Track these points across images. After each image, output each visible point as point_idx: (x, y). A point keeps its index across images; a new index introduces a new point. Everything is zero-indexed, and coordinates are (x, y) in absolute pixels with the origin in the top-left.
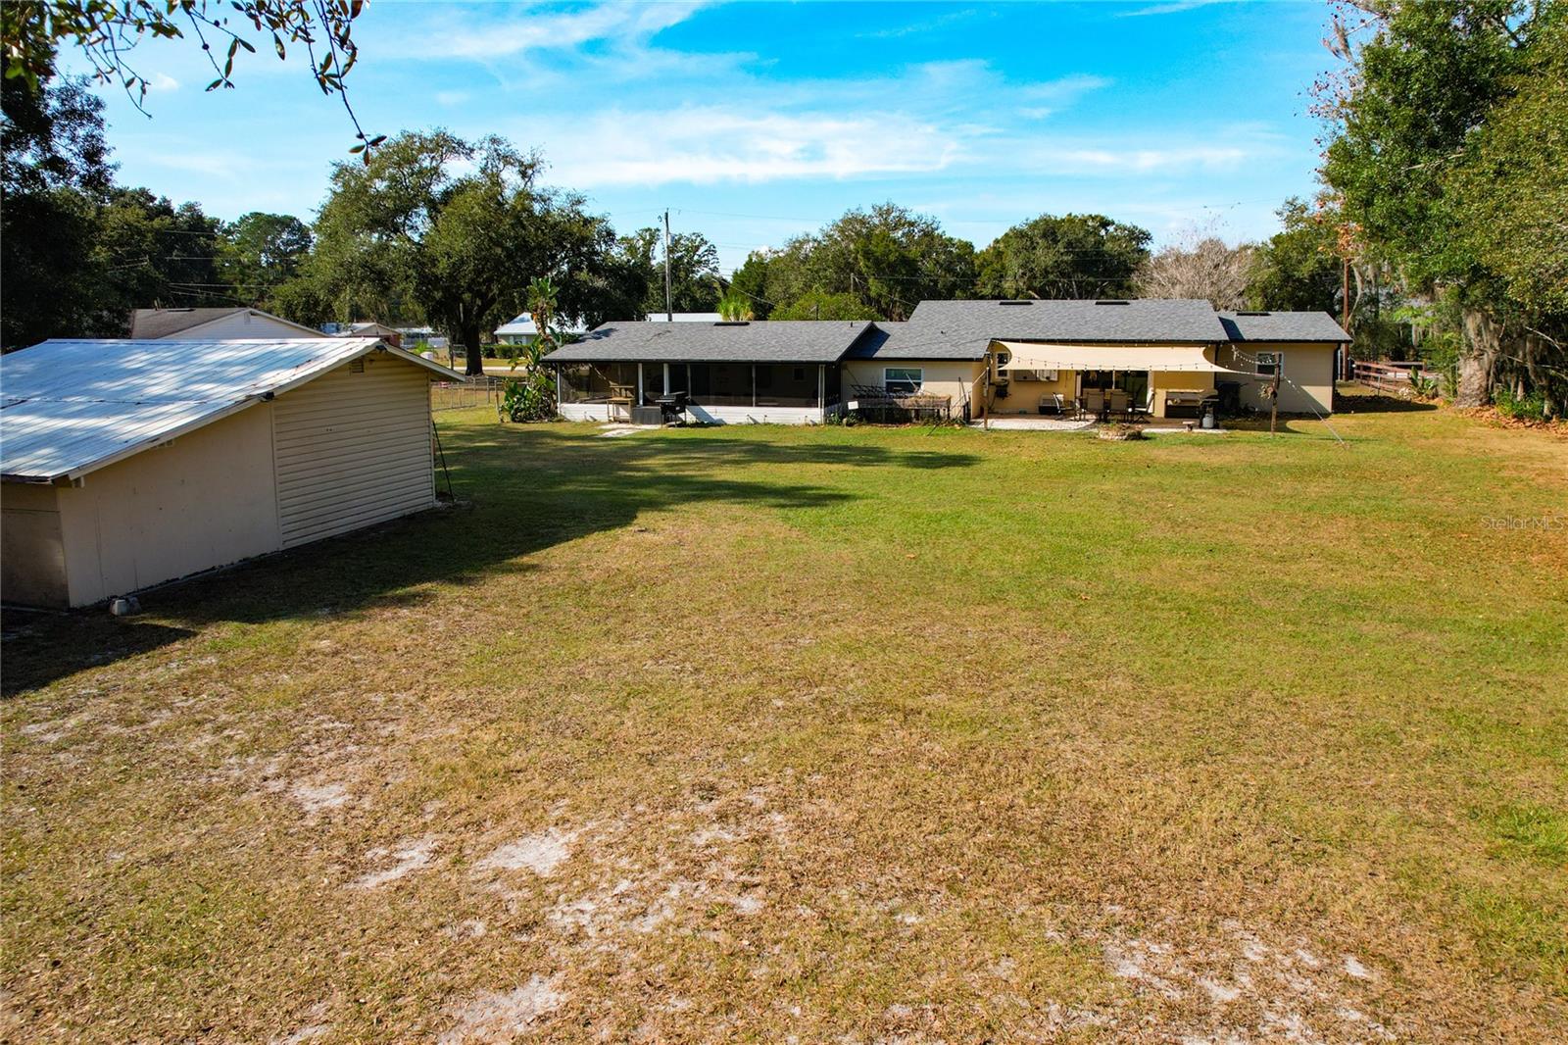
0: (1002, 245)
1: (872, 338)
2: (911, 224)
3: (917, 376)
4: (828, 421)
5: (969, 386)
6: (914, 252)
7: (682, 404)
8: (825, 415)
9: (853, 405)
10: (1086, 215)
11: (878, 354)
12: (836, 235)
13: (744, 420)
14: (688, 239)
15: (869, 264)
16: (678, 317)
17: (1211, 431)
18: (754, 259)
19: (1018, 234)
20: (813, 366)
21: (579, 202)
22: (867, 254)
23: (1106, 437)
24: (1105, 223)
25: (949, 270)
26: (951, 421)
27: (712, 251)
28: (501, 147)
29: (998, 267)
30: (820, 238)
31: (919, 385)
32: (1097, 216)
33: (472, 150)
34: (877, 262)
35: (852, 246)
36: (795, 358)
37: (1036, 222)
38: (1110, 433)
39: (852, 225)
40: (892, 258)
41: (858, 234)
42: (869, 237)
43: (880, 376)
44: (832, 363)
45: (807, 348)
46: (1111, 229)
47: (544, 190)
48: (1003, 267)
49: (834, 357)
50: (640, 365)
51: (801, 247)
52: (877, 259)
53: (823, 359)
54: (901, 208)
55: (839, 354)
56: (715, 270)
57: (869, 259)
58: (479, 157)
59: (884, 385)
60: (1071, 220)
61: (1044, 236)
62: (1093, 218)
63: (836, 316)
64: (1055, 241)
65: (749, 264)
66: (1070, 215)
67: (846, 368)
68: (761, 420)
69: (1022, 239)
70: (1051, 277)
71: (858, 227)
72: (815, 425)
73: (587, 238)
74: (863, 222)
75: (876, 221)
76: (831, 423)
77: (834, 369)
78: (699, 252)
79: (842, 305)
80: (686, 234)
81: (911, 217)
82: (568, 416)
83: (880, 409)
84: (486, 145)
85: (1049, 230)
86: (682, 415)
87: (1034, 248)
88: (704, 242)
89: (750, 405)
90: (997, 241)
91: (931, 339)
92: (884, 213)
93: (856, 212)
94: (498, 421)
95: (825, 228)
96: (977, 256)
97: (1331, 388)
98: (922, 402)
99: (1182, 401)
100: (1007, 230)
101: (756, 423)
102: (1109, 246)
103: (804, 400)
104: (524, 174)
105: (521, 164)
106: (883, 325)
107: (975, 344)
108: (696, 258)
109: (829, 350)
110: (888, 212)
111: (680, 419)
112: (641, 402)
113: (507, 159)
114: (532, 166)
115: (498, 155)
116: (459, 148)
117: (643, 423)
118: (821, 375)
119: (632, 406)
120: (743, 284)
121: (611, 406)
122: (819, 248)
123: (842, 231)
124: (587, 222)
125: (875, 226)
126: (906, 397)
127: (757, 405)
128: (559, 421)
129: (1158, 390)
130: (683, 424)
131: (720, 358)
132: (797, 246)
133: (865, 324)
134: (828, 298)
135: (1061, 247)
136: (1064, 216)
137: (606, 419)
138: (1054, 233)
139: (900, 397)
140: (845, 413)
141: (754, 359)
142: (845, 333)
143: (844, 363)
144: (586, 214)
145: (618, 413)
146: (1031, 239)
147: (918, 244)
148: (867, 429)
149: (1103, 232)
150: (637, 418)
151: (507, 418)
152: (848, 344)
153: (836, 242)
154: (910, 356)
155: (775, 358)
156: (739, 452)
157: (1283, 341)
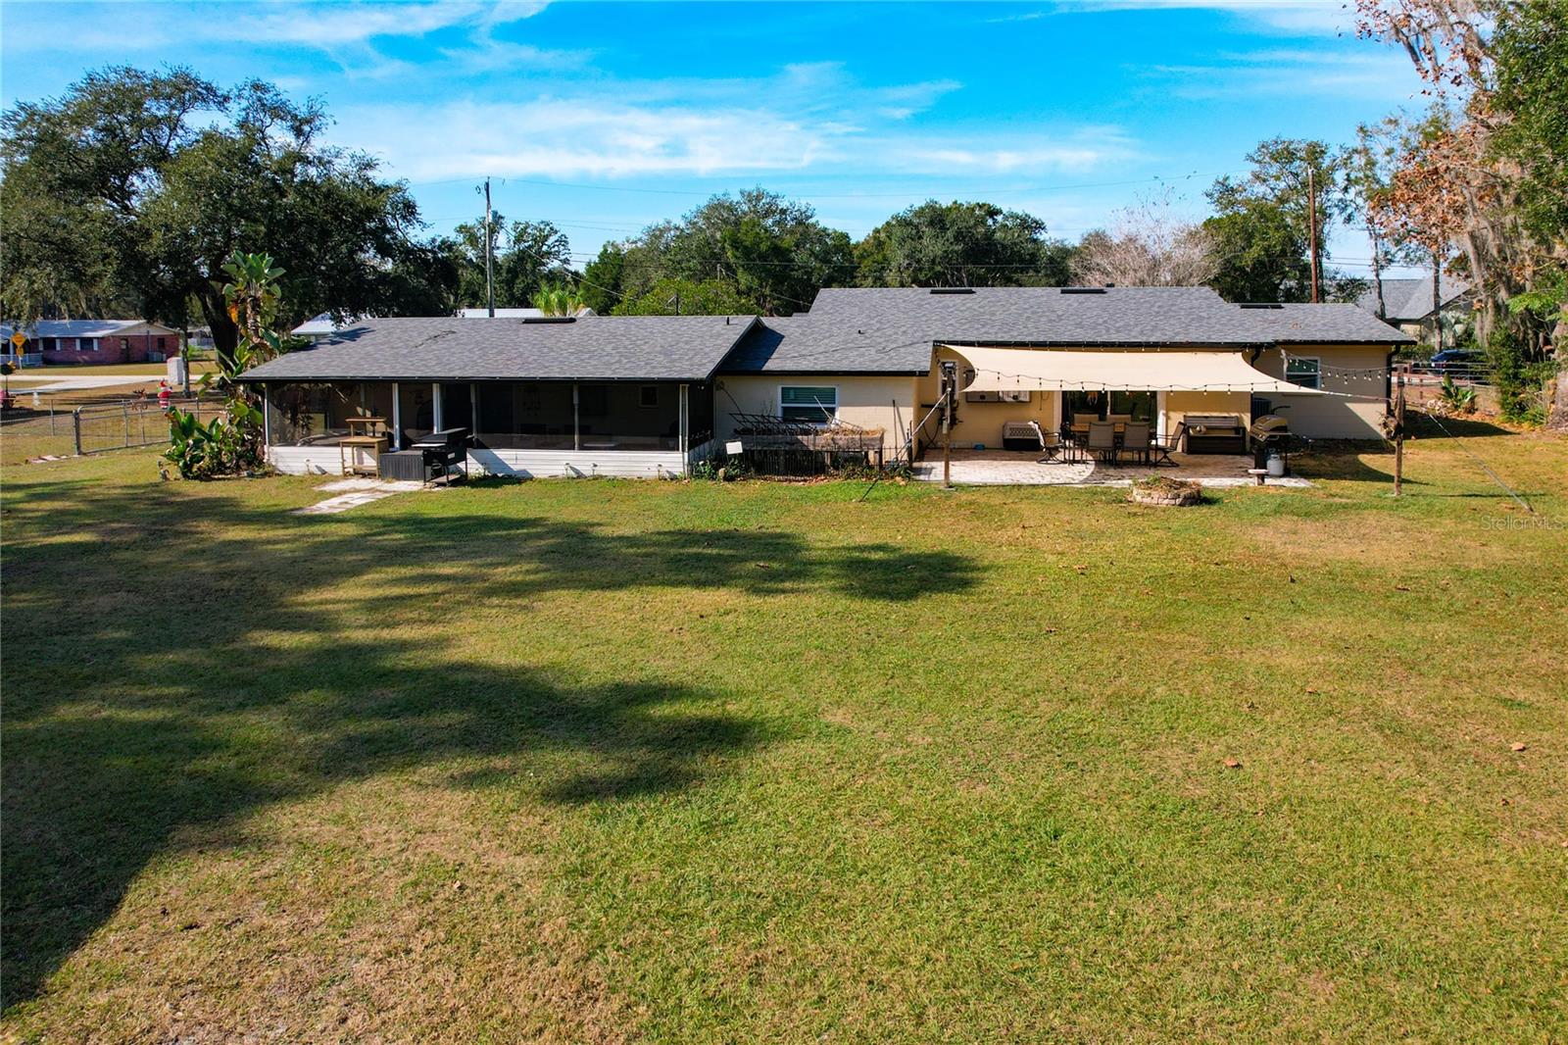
0: (883, 235)
1: (757, 343)
2: (783, 212)
3: (829, 396)
4: (695, 472)
5: (908, 414)
6: (788, 241)
7: (460, 446)
8: (690, 464)
9: (734, 448)
10: (973, 202)
11: (770, 365)
12: (701, 222)
13: (560, 471)
14: (536, 228)
15: (738, 254)
16: (499, 313)
17: (1284, 481)
18: (610, 250)
19: (903, 222)
20: (671, 385)
21: (369, 165)
22: (736, 244)
23: (1147, 500)
24: (993, 212)
25: (826, 261)
26: (887, 470)
27: (563, 241)
28: (267, 96)
29: (880, 258)
30: (682, 225)
31: (832, 411)
32: (984, 205)
33: (226, 99)
34: (747, 252)
35: (718, 235)
36: (641, 374)
37: (922, 209)
38: (1155, 495)
39: (720, 212)
40: (763, 247)
41: (725, 221)
42: (737, 223)
43: (771, 399)
44: (700, 382)
45: (661, 358)
46: (999, 218)
47: (324, 151)
48: (885, 258)
49: (703, 372)
50: (395, 387)
51: (661, 236)
52: (746, 247)
53: (686, 376)
54: (773, 194)
55: (711, 367)
56: (566, 261)
57: (737, 249)
58: (236, 109)
59: (779, 413)
60: (957, 206)
61: (931, 224)
62: (981, 206)
63: (703, 309)
64: (944, 229)
65: (604, 255)
66: (955, 203)
67: (721, 387)
68: (587, 470)
69: (906, 228)
70: (938, 268)
71: (725, 215)
72: (674, 478)
73: (376, 211)
74: (731, 209)
75: (745, 208)
76: (699, 475)
77: (702, 391)
78: (549, 242)
79: (711, 296)
80: (534, 222)
81: (783, 204)
82: (282, 467)
83: (776, 453)
84: (246, 93)
85: (937, 218)
86: (461, 465)
87: (920, 238)
88: (553, 231)
89: (572, 448)
90: (877, 231)
91: (845, 342)
92: (754, 198)
93: (721, 197)
94: (158, 479)
95: (688, 214)
96: (857, 246)
97: (1385, 406)
98: (842, 440)
99: (1208, 428)
100: (888, 218)
101: (580, 476)
102: (998, 235)
103: (656, 440)
104: (298, 132)
105: (295, 117)
106: (772, 322)
107: (910, 349)
108: (545, 248)
109: (696, 360)
110: (758, 198)
111: (459, 471)
112: (397, 444)
113: (278, 111)
114: (308, 122)
115: (263, 105)
116: (208, 95)
117: (398, 477)
118: (684, 400)
119: (381, 451)
120: (597, 277)
121: (348, 451)
122: (681, 236)
123: (708, 218)
124: (379, 190)
125: (745, 213)
126: (817, 433)
127: (582, 448)
128: (266, 474)
129: (1172, 414)
130: (463, 480)
131: (522, 374)
132: (656, 234)
133: (747, 321)
134: (691, 286)
135: (949, 234)
136: (950, 204)
137: (339, 472)
138: (941, 221)
139: (806, 433)
140: (721, 458)
141: (576, 375)
142: (719, 335)
143: (719, 378)
144: (378, 182)
145: (361, 461)
146: (916, 227)
147: (792, 232)
148: (756, 487)
149: (990, 222)
150: (390, 469)
151: (174, 472)
152: (725, 350)
153: (701, 230)
154: (818, 368)
155: (608, 374)
156: (530, 557)
157: (1323, 343)
